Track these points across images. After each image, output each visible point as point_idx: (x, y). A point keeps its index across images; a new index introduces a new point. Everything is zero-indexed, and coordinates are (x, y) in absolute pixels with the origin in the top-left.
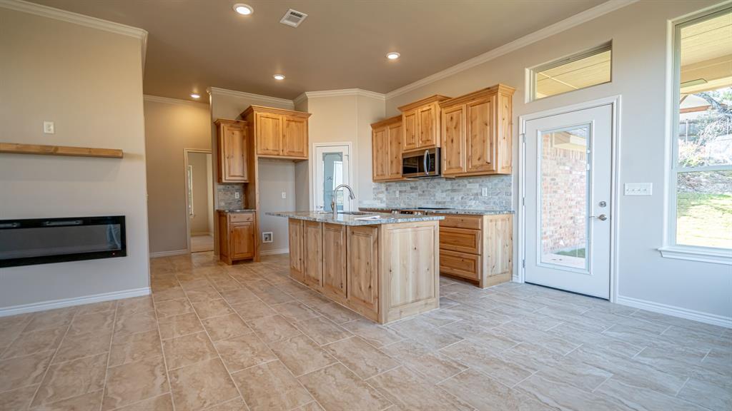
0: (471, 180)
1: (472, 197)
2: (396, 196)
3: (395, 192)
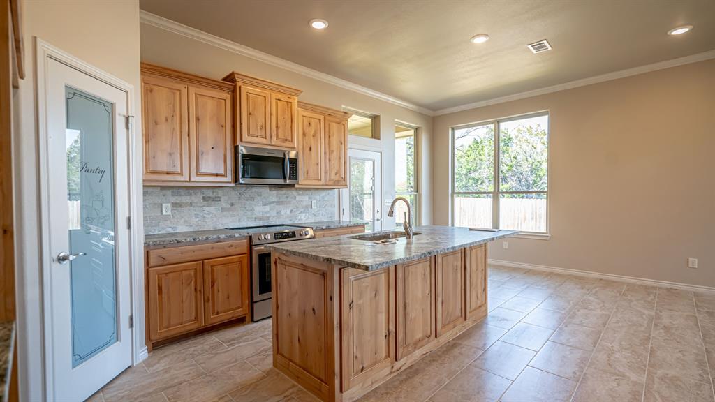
0: (301, 192)
1: (302, 210)
2: (164, 213)
3: (162, 205)
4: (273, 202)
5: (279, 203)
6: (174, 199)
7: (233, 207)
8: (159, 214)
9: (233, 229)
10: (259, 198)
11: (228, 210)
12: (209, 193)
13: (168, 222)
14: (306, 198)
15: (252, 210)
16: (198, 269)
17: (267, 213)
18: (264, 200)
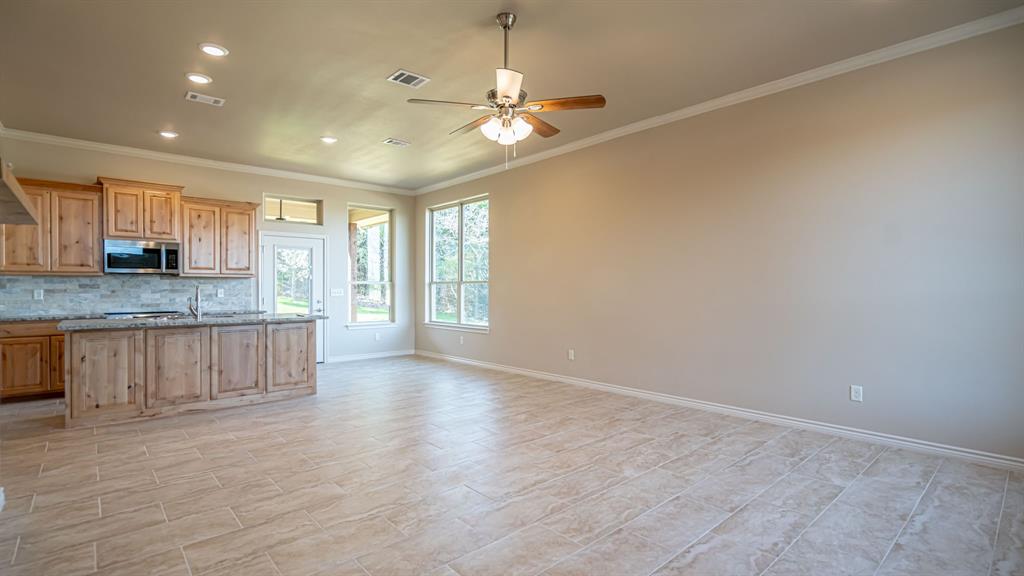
2: (36, 298)
3: (32, 291)
4: (165, 290)
5: (172, 291)
6: (46, 286)
7: (115, 294)
8: (30, 298)
10: (147, 286)
11: (109, 296)
12: (86, 281)
13: (40, 306)
14: (211, 287)
15: (138, 297)
16: (44, 343)
18: (154, 288)
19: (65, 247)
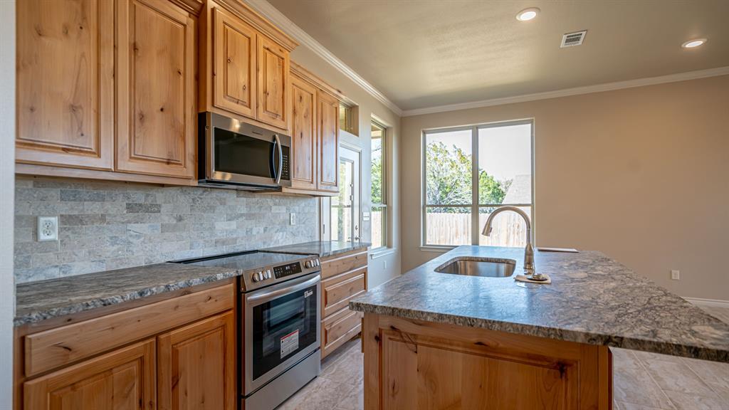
0: (277, 201)
1: (279, 227)
3: (36, 220)
4: (242, 215)
5: (250, 216)
6: (66, 208)
7: (180, 223)
8: (30, 239)
9: (180, 262)
10: (222, 207)
11: (174, 228)
12: (138, 196)
13: (51, 255)
14: (283, 209)
15: (212, 228)
16: (147, 359)
17: (232, 232)
18: (229, 212)
19: (142, 117)
